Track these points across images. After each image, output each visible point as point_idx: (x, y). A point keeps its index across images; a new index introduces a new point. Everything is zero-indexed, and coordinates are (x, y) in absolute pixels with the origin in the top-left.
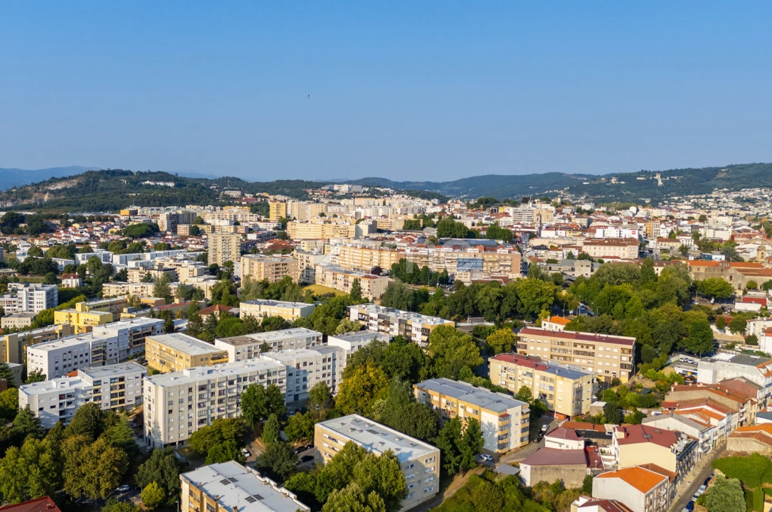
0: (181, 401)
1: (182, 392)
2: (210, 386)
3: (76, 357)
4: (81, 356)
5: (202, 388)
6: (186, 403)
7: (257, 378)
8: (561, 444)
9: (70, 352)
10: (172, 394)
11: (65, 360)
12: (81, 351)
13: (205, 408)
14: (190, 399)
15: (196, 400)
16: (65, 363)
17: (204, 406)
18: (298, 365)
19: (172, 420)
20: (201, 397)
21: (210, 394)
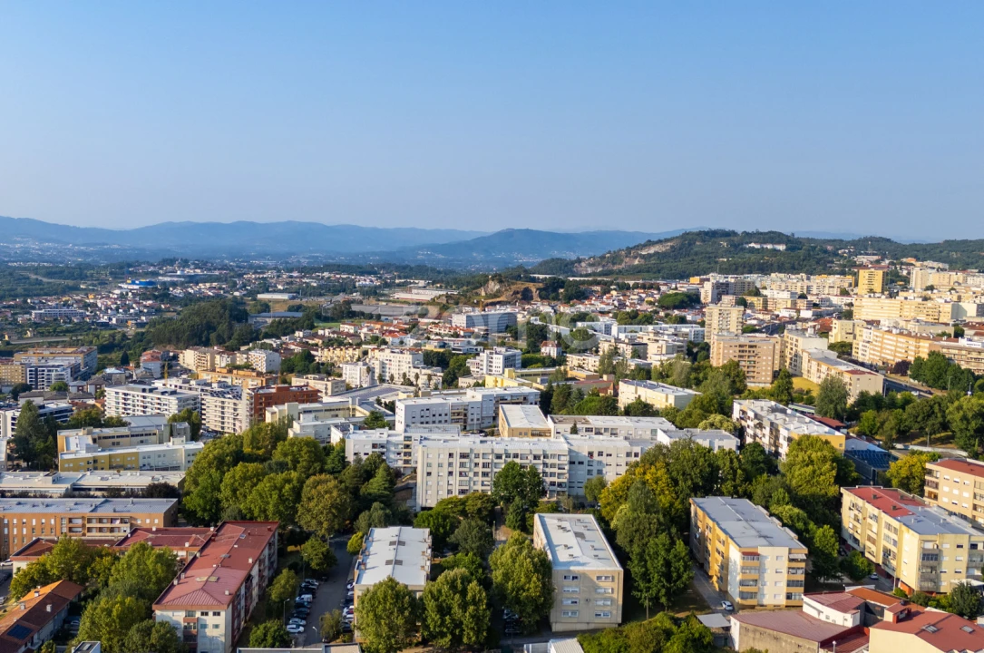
0: (440, 465)
1: (442, 456)
2: (473, 456)
3: (434, 415)
4: (440, 415)
5: (463, 456)
6: (446, 469)
7: (531, 457)
8: (820, 612)
9: (428, 410)
10: (430, 456)
11: (422, 417)
12: (440, 410)
13: (467, 479)
14: (450, 464)
15: (456, 469)
16: (422, 420)
17: (466, 476)
18: (591, 454)
19: (430, 483)
20: (462, 465)
21: (473, 465)
